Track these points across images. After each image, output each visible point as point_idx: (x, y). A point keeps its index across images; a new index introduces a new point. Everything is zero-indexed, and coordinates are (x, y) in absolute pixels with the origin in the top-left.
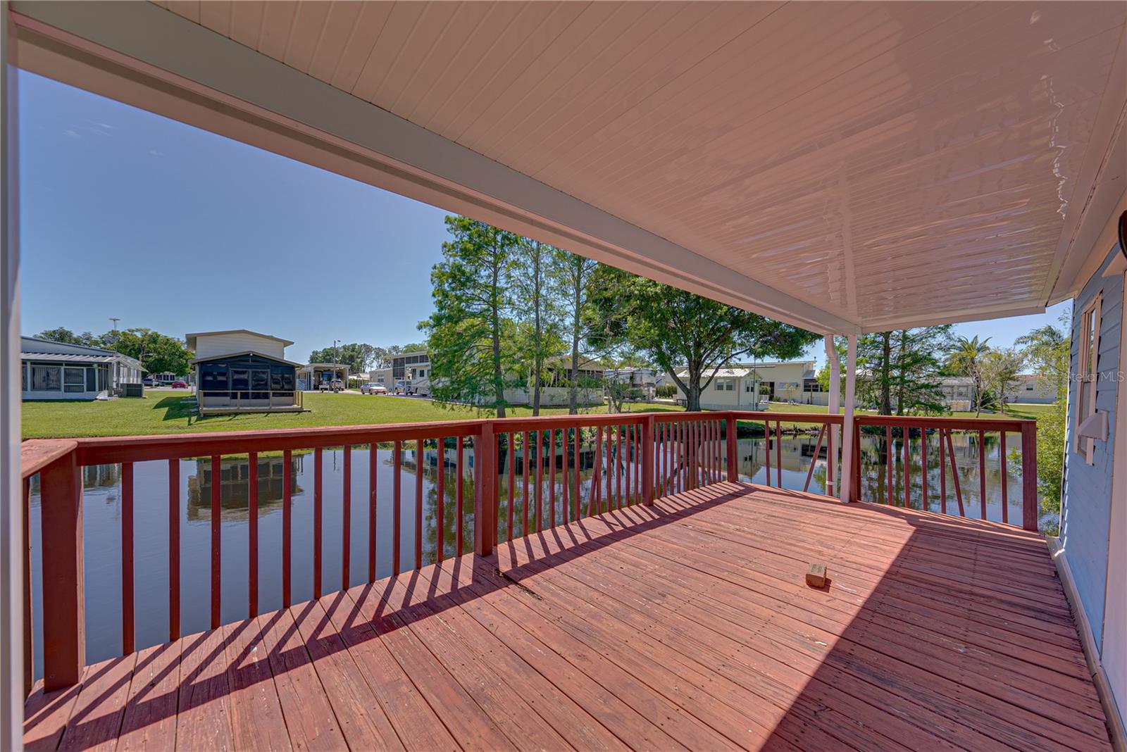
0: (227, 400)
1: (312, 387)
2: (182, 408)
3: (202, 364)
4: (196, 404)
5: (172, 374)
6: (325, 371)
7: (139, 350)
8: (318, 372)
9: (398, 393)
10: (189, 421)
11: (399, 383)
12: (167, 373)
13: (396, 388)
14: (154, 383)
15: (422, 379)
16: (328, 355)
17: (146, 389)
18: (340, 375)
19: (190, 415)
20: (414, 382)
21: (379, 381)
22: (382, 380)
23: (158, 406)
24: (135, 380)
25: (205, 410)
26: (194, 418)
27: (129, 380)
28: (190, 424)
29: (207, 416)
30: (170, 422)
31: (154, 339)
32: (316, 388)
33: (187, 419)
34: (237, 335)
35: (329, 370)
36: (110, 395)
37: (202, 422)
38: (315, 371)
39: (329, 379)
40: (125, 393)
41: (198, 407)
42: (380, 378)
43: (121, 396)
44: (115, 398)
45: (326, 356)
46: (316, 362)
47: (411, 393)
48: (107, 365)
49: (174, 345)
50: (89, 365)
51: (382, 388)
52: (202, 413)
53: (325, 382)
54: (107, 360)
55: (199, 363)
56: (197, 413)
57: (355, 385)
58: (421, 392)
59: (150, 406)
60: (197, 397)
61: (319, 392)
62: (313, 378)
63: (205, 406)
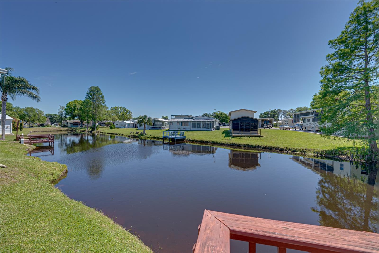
0: (238, 132)
1: (261, 126)
2: (228, 134)
3: (233, 121)
4: (231, 133)
5: (225, 123)
6: (265, 120)
7: (219, 117)
8: (263, 121)
9: (296, 129)
10: (230, 138)
11: (296, 125)
12: (224, 123)
13: (295, 127)
14: (221, 126)
15: (309, 123)
16: (266, 115)
17: (220, 127)
18: (271, 122)
19: (230, 136)
20: (304, 124)
21: (286, 124)
22: (287, 123)
23: (223, 133)
24: (218, 125)
25: (234, 135)
26: (231, 137)
27: (217, 125)
28: (230, 139)
29: (234, 137)
30: (226, 138)
31: (221, 114)
32: (262, 127)
33: (229, 137)
34: (241, 111)
35: (266, 120)
36: (214, 130)
37: (233, 138)
38: (262, 121)
39: (267, 123)
40: (216, 129)
41: (232, 134)
42: (286, 122)
43: (216, 130)
44: (215, 130)
45: (265, 115)
46: (261, 118)
47: (302, 129)
48: (213, 122)
49: (226, 115)
50: (210, 122)
51: (289, 127)
52: (233, 136)
53: (265, 125)
54: (213, 120)
55: (232, 120)
56: (232, 136)
57: (276, 125)
58: (307, 129)
59: (221, 133)
60: (231, 130)
61: (263, 128)
62: (261, 123)
63: (233, 133)
